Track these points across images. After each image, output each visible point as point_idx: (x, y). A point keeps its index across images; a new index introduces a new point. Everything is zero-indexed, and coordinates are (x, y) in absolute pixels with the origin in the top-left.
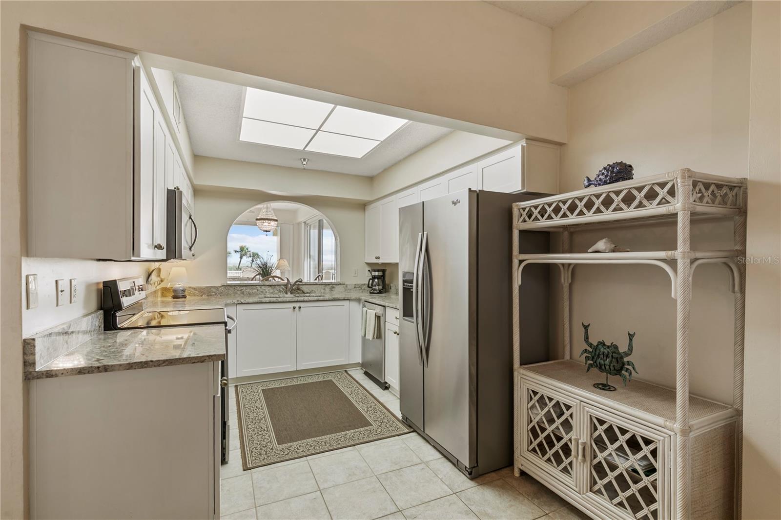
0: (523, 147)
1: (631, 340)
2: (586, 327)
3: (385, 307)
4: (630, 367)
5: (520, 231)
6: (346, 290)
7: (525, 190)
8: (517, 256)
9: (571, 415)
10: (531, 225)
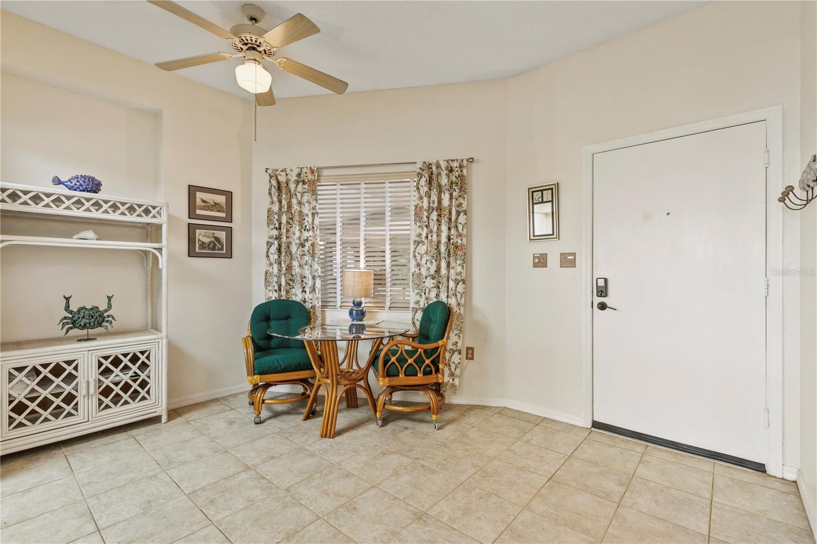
1: (109, 300)
2: (67, 299)
4: (110, 319)
9: (75, 369)
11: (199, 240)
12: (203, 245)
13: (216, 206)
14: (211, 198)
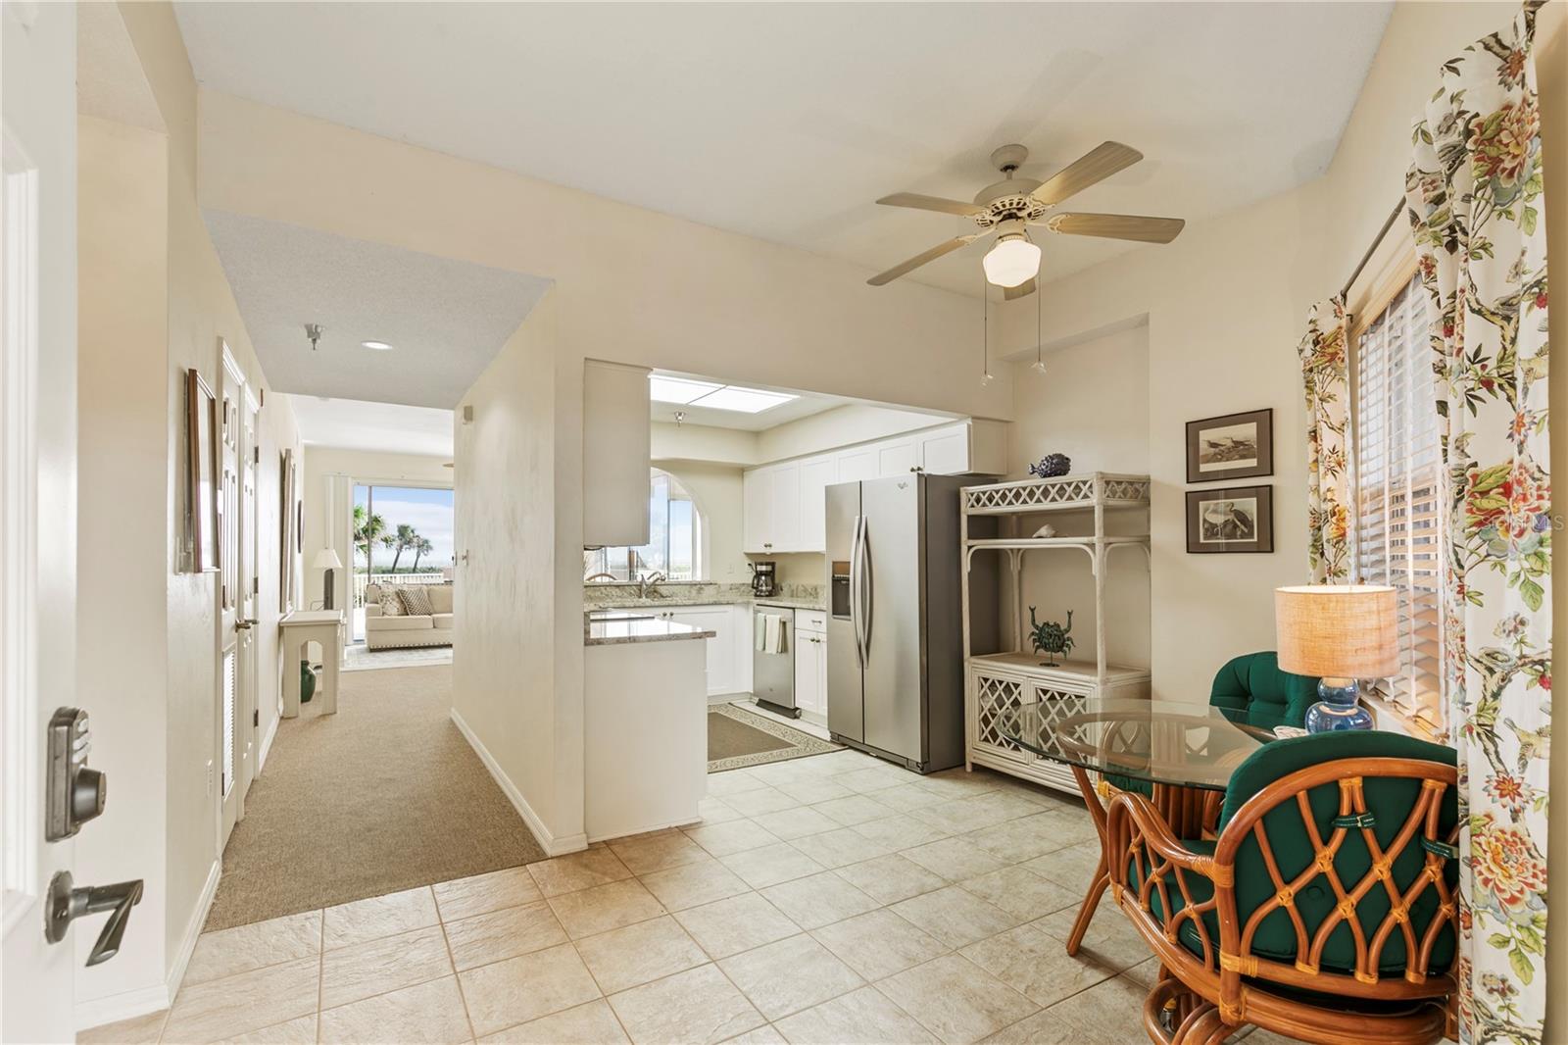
0: (969, 426)
1: (1070, 617)
2: (1032, 610)
3: (794, 609)
5: (969, 516)
6: (718, 593)
7: (972, 472)
8: (965, 542)
9: (1020, 694)
10: (979, 510)
11: (1205, 520)
12: (1212, 531)
13: (1239, 448)
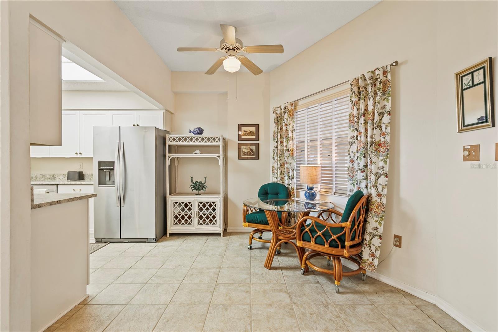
0: (164, 112)
1: (205, 179)
2: (192, 178)
3: (57, 185)
4: (205, 187)
5: (168, 146)
7: (164, 129)
8: (168, 154)
9: (191, 205)
10: (174, 143)
11: (243, 151)
12: (245, 153)
13: (251, 133)
14: (248, 129)
